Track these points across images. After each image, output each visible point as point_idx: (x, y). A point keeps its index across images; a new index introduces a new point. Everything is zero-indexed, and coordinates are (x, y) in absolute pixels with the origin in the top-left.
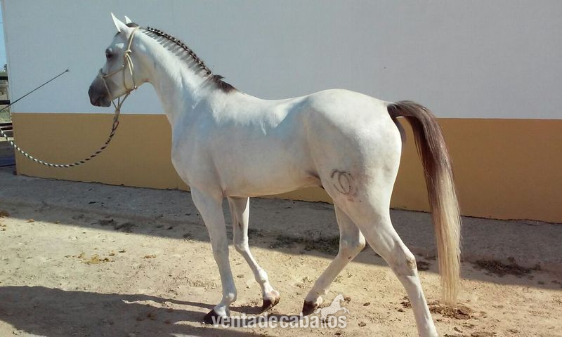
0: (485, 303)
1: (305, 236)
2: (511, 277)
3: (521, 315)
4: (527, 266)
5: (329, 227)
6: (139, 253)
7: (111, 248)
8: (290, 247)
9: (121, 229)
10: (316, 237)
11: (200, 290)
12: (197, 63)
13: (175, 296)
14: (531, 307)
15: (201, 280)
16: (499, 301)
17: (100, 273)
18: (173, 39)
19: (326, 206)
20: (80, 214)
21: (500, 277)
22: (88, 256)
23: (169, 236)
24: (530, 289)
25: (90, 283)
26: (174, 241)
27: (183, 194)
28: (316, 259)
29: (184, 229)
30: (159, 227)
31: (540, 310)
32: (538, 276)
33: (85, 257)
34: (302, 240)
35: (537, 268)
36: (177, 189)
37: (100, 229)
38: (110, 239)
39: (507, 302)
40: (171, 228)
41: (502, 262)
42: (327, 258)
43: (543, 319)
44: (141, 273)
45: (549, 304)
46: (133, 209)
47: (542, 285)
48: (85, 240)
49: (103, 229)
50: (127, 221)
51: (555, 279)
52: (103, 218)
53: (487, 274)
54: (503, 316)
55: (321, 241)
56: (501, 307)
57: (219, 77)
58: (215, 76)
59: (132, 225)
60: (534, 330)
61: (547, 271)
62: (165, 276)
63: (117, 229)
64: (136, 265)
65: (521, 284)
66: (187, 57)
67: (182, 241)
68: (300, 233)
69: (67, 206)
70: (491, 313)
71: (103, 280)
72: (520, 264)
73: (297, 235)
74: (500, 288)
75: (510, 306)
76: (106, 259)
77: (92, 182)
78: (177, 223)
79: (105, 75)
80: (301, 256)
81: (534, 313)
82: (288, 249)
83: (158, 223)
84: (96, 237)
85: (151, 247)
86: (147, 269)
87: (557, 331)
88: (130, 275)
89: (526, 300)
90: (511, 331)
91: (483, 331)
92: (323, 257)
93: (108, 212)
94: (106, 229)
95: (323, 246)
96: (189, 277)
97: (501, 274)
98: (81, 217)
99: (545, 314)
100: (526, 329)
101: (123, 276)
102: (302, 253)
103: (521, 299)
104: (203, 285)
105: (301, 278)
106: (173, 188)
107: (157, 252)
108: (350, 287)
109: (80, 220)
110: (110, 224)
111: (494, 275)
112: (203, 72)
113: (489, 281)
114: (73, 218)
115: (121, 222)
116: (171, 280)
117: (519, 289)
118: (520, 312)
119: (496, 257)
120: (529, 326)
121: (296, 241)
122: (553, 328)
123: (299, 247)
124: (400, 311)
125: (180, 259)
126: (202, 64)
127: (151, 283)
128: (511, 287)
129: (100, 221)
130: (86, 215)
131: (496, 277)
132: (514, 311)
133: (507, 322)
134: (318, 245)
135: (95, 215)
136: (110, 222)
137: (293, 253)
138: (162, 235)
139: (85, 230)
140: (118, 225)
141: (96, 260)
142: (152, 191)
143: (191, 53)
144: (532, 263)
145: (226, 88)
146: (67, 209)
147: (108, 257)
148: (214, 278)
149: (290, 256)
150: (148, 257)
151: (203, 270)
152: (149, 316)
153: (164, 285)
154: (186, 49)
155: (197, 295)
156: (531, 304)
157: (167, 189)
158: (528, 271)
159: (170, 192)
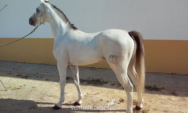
0: (146, 100)
1: (87, 79)
2: (155, 91)
3: (158, 104)
4: (159, 88)
5: (96, 76)
6: (30, 86)
7: (21, 84)
8: (82, 83)
9: (24, 78)
10: (91, 79)
11: (51, 98)
12: (66, 19)
13: (43, 100)
14: (161, 101)
15: (52, 95)
16: (151, 99)
17: (17, 93)
18: (60, 10)
19: (94, 69)
20: (10, 73)
21: (151, 91)
22: (12, 87)
23: (41, 80)
24: (161, 95)
25: (13, 97)
26: (43, 82)
27: (46, 65)
28: (91, 87)
29: (46, 78)
30: (37, 77)
31: (164, 102)
32: (163, 91)
33: (11, 88)
34: (86, 80)
35: (163, 88)
36: (43, 64)
37: (17, 78)
38: (20, 81)
39: (153, 100)
40: (41, 77)
41: (152, 86)
42: (95, 86)
43: (165, 105)
44: (31, 93)
45: (167, 100)
46: (28, 71)
47: (164, 94)
48: (12, 82)
49: (18, 78)
50: (26, 75)
51: (169, 92)
52: (18, 74)
53: (147, 91)
54: (152, 104)
55: (93, 81)
56: (151, 101)
57: (73, 25)
58: (71, 24)
59: (28, 76)
60: (162, 109)
61: (166, 89)
62: (39, 94)
63: (23, 77)
64: (29, 90)
65: (157, 94)
66: (63, 17)
67: (45, 81)
68: (86, 78)
69: (5, 70)
70: (148, 103)
71: (18, 95)
72: (157, 87)
73: (85, 79)
74: (151, 95)
75: (154, 101)
76: (19, 88)
77: (14, 62)
78: (44, 75)
79: (35, 16)
80: (86, 86)
81: (162, 103)
82: (82, 84)
83: (37, 76)
84: (15, 81)
85: (35, 84)
86: (33, 91)
87: (169, 109)
88: (27, 93)
89: (159, 99)
90: (155, 109)
91: (145, 109)
92: (94, 86)
93: (20, 72)
94: (19, 78)
95: (93, 82)
96: (48, 94)
97: (151, 90)
98: (10, 74)
99: (165, 103)
100: (159, 108)
101: (24, 94)
102: (86, 85)
103: (158, 99)
104: (52, 97)
105: (86, 93)
106: (42, 63)
107: (37, 85)
108: (102, 96)
109: (10, 75)
110: (20, 76)
111: (149, 91)
112: (68, 23)
113: (147, 93)
114: (7, 74)
115: (24, 75)
116: (41, 95)
117: (157, 95)
118: (157, 103)
119: (150, 85)
120: (160, 107)
121: (85, 81)
122: (168, 108)
123: (86, 83)
124: (119, 103)
125: (45, 88)
126: (68, 20)
127: (35, 96)
128: (154, 95)
129: (17, 75)
130: (12, 73)
131: (150, 91)
132: (156, 103)
133: (153, 106)
134: (92, 82)
135: (15, 73)
136: (20, 75)
137: (84, 85)
138: (38, 80)
139: (11, 78)
140: (23, 76)
141: (15, 89)
142: (35, 64)
143: (64, 15)
144: (161, 87)
145: (75, 28)
146: (5, 71)
147: (19, 87)
148: (56, 94)
149: (83, 86)
150: (33, 87)
151: (53, 92)
152: (34, 107)
153: (39, 97)
154: (63, 14)
155: (50, 100)
156: (161, 100)
157: (40, 64)
158: (160, 89)
159: (41, 65)
